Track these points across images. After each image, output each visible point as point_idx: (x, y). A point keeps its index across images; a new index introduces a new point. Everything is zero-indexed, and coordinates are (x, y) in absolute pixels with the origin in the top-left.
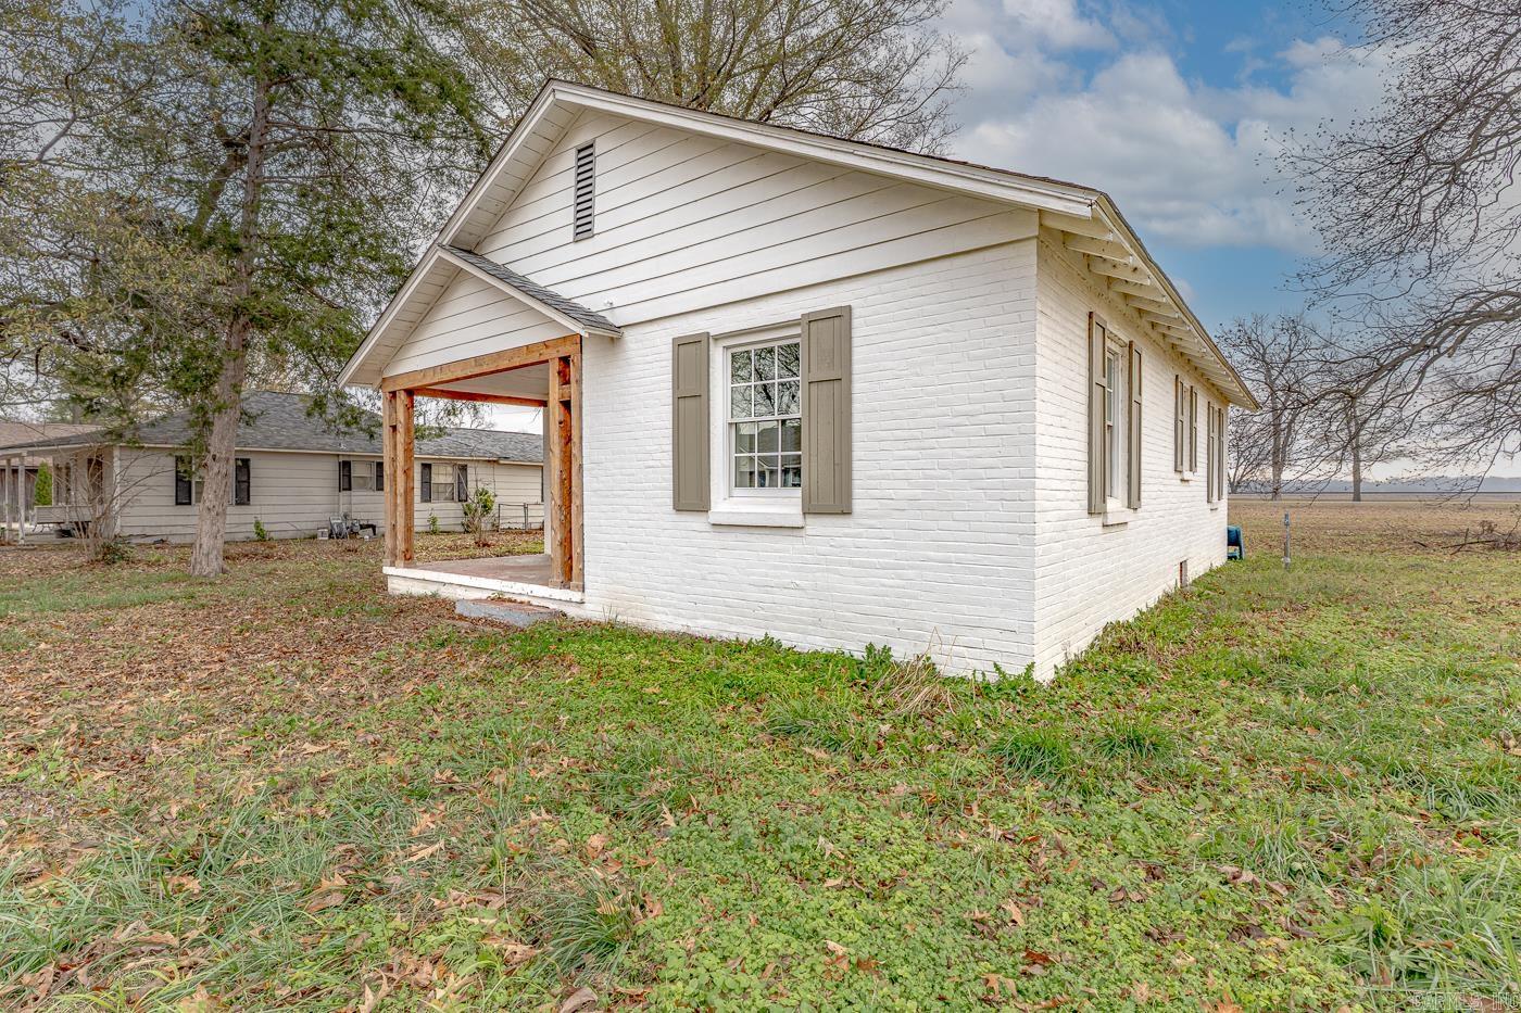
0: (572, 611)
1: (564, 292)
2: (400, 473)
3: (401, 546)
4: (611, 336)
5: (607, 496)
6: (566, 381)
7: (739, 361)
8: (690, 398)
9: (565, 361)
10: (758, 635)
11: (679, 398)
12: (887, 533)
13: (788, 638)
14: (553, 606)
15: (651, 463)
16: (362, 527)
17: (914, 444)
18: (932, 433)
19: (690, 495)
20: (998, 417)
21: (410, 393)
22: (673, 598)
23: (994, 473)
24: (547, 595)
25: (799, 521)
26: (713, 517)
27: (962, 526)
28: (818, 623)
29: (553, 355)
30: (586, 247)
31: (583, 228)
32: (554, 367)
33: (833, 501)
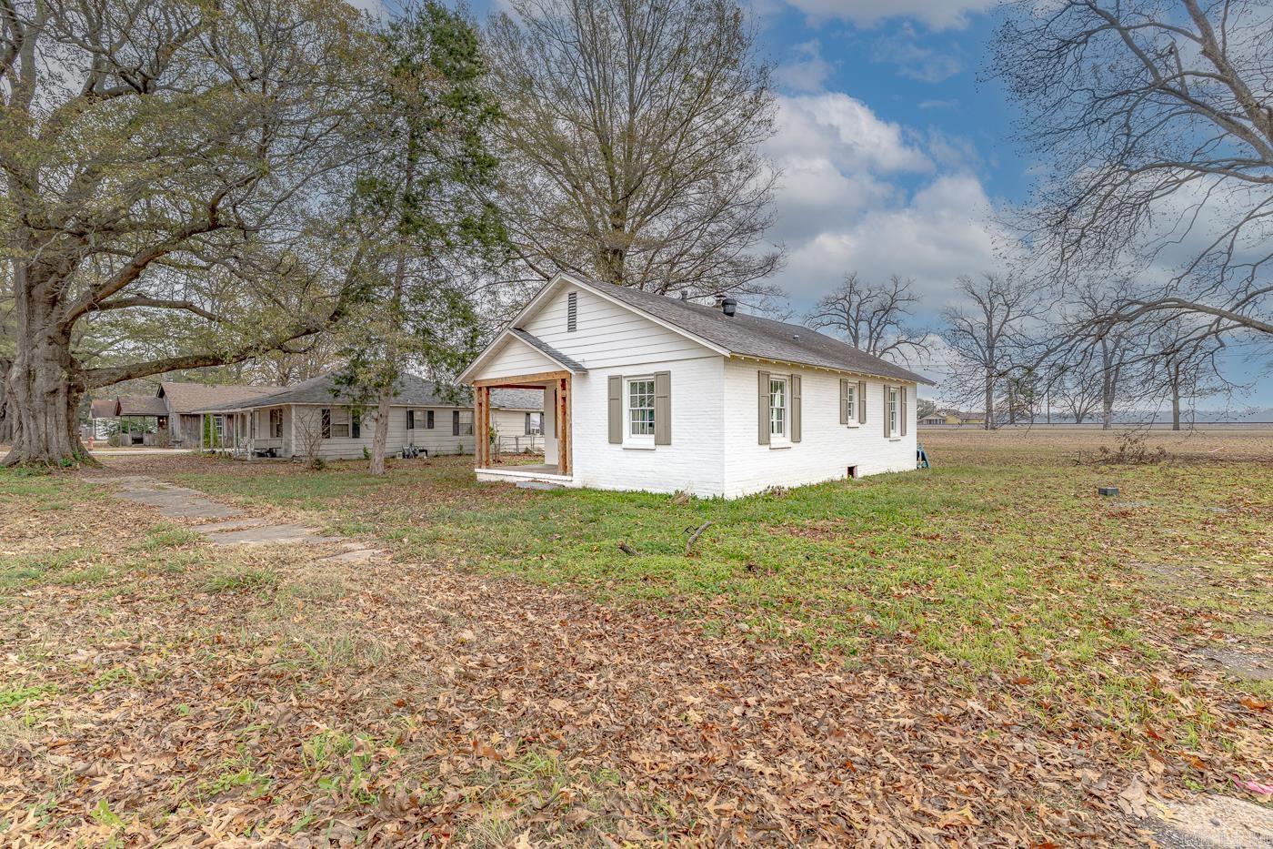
0: (567, 485)
1: (564, 352)
2: (483, 424)
3: (484, 459)
4: (583, 372)
5: (582, 437)
6: (564, 389)
7: (633, 385)
8: (614, 399)
9: (563, 381)
10: (640, 490)
11: (610, 400)
12: (683, 451)
13: (649, 490)
14: (559, 483)
15: (600, 424)
16: (421, 451)
17: (690, 420)
19: (615, 437)
21: (488, 388)
22: (608, 477)
24: (557, 479)
25: (653, 447)
26: (624, 446)
28: (661, 484)
29: (558, 377)
30: (572, 335)
31: (572, 327)
32: (559, 383)
33: (664, 440)
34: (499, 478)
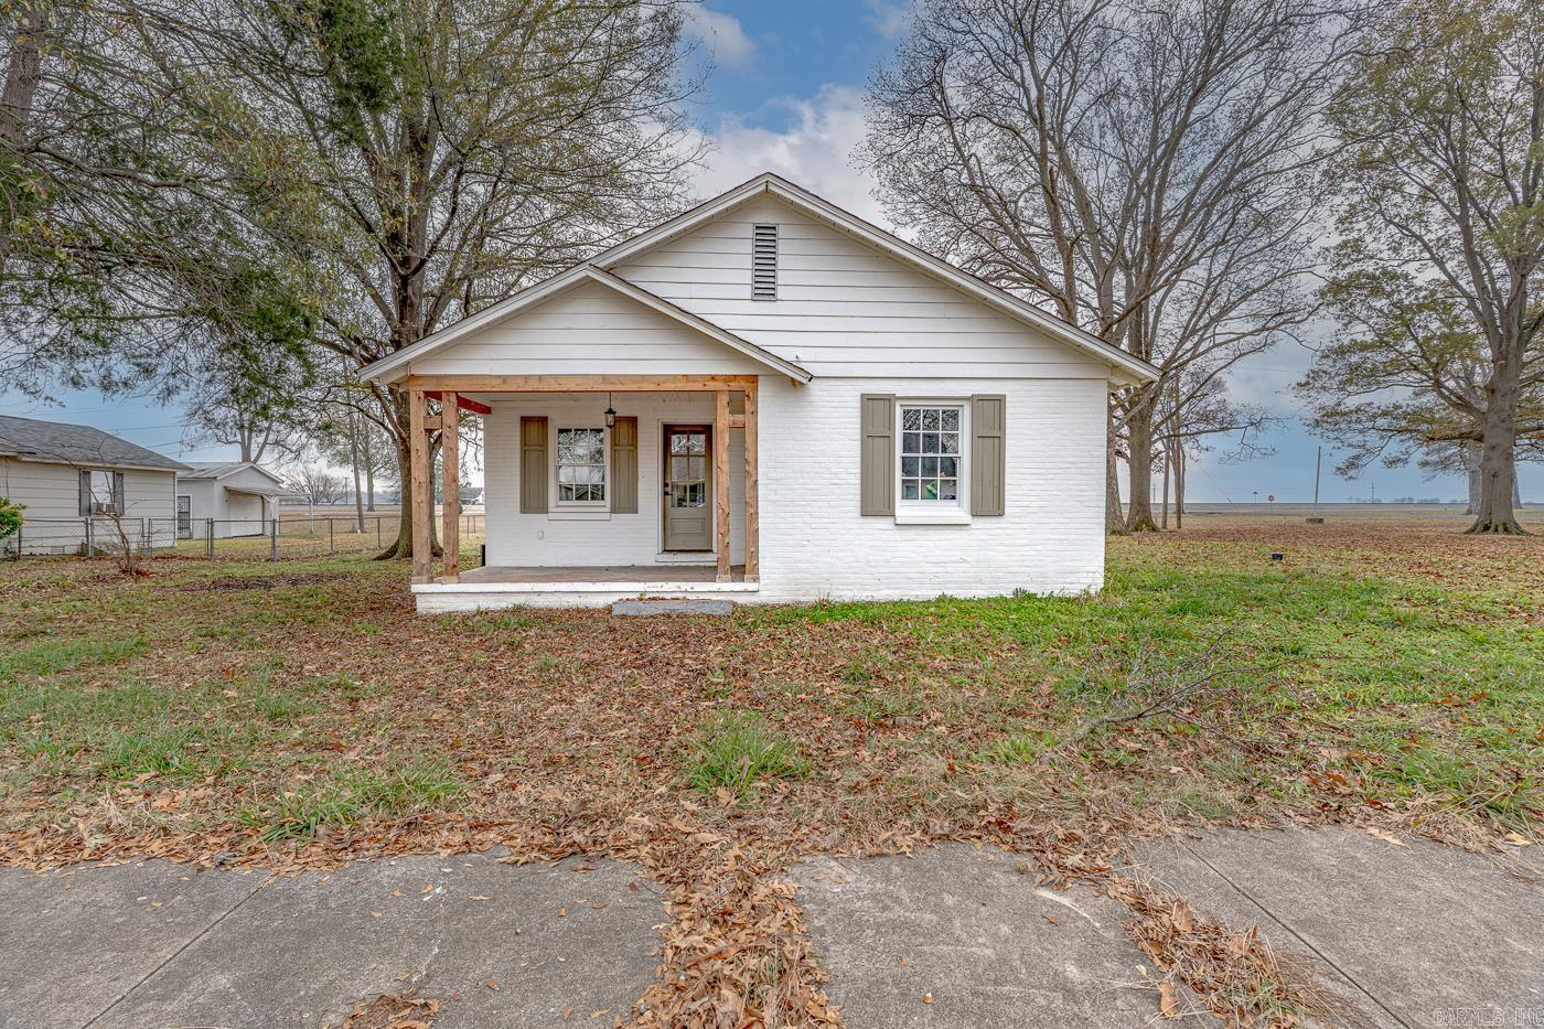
5: (787, 506)
7: (912, 414)
10: (933, 594)
12: (1025, 526)
15: (835, 481)
17: (1042, 477)
18: (1054, 471)
20: (1087, 465)
22: (857, 578)
23: (1085, 493)
25: (965, 520)
26: (897, 520)
27: (1068, 520)
29: (722, 387)
30: (767, 307)
31: (764, 292)
32: (723, 397)
33: (989, 508)
34: (507, 603)
